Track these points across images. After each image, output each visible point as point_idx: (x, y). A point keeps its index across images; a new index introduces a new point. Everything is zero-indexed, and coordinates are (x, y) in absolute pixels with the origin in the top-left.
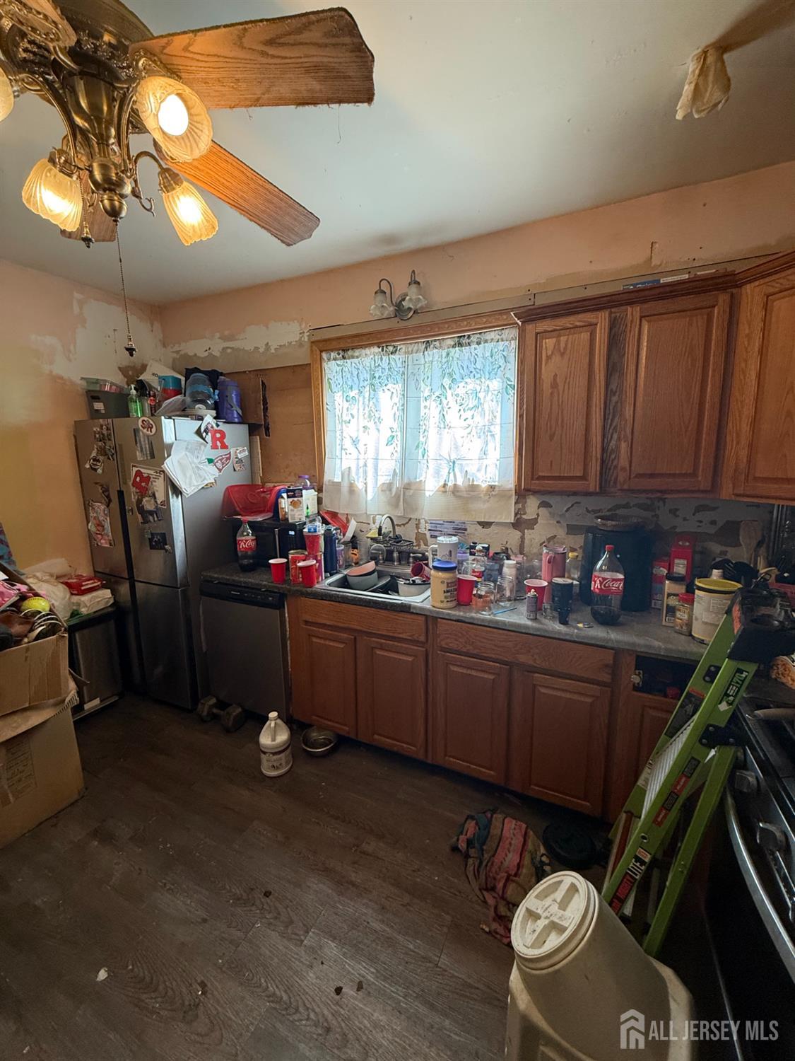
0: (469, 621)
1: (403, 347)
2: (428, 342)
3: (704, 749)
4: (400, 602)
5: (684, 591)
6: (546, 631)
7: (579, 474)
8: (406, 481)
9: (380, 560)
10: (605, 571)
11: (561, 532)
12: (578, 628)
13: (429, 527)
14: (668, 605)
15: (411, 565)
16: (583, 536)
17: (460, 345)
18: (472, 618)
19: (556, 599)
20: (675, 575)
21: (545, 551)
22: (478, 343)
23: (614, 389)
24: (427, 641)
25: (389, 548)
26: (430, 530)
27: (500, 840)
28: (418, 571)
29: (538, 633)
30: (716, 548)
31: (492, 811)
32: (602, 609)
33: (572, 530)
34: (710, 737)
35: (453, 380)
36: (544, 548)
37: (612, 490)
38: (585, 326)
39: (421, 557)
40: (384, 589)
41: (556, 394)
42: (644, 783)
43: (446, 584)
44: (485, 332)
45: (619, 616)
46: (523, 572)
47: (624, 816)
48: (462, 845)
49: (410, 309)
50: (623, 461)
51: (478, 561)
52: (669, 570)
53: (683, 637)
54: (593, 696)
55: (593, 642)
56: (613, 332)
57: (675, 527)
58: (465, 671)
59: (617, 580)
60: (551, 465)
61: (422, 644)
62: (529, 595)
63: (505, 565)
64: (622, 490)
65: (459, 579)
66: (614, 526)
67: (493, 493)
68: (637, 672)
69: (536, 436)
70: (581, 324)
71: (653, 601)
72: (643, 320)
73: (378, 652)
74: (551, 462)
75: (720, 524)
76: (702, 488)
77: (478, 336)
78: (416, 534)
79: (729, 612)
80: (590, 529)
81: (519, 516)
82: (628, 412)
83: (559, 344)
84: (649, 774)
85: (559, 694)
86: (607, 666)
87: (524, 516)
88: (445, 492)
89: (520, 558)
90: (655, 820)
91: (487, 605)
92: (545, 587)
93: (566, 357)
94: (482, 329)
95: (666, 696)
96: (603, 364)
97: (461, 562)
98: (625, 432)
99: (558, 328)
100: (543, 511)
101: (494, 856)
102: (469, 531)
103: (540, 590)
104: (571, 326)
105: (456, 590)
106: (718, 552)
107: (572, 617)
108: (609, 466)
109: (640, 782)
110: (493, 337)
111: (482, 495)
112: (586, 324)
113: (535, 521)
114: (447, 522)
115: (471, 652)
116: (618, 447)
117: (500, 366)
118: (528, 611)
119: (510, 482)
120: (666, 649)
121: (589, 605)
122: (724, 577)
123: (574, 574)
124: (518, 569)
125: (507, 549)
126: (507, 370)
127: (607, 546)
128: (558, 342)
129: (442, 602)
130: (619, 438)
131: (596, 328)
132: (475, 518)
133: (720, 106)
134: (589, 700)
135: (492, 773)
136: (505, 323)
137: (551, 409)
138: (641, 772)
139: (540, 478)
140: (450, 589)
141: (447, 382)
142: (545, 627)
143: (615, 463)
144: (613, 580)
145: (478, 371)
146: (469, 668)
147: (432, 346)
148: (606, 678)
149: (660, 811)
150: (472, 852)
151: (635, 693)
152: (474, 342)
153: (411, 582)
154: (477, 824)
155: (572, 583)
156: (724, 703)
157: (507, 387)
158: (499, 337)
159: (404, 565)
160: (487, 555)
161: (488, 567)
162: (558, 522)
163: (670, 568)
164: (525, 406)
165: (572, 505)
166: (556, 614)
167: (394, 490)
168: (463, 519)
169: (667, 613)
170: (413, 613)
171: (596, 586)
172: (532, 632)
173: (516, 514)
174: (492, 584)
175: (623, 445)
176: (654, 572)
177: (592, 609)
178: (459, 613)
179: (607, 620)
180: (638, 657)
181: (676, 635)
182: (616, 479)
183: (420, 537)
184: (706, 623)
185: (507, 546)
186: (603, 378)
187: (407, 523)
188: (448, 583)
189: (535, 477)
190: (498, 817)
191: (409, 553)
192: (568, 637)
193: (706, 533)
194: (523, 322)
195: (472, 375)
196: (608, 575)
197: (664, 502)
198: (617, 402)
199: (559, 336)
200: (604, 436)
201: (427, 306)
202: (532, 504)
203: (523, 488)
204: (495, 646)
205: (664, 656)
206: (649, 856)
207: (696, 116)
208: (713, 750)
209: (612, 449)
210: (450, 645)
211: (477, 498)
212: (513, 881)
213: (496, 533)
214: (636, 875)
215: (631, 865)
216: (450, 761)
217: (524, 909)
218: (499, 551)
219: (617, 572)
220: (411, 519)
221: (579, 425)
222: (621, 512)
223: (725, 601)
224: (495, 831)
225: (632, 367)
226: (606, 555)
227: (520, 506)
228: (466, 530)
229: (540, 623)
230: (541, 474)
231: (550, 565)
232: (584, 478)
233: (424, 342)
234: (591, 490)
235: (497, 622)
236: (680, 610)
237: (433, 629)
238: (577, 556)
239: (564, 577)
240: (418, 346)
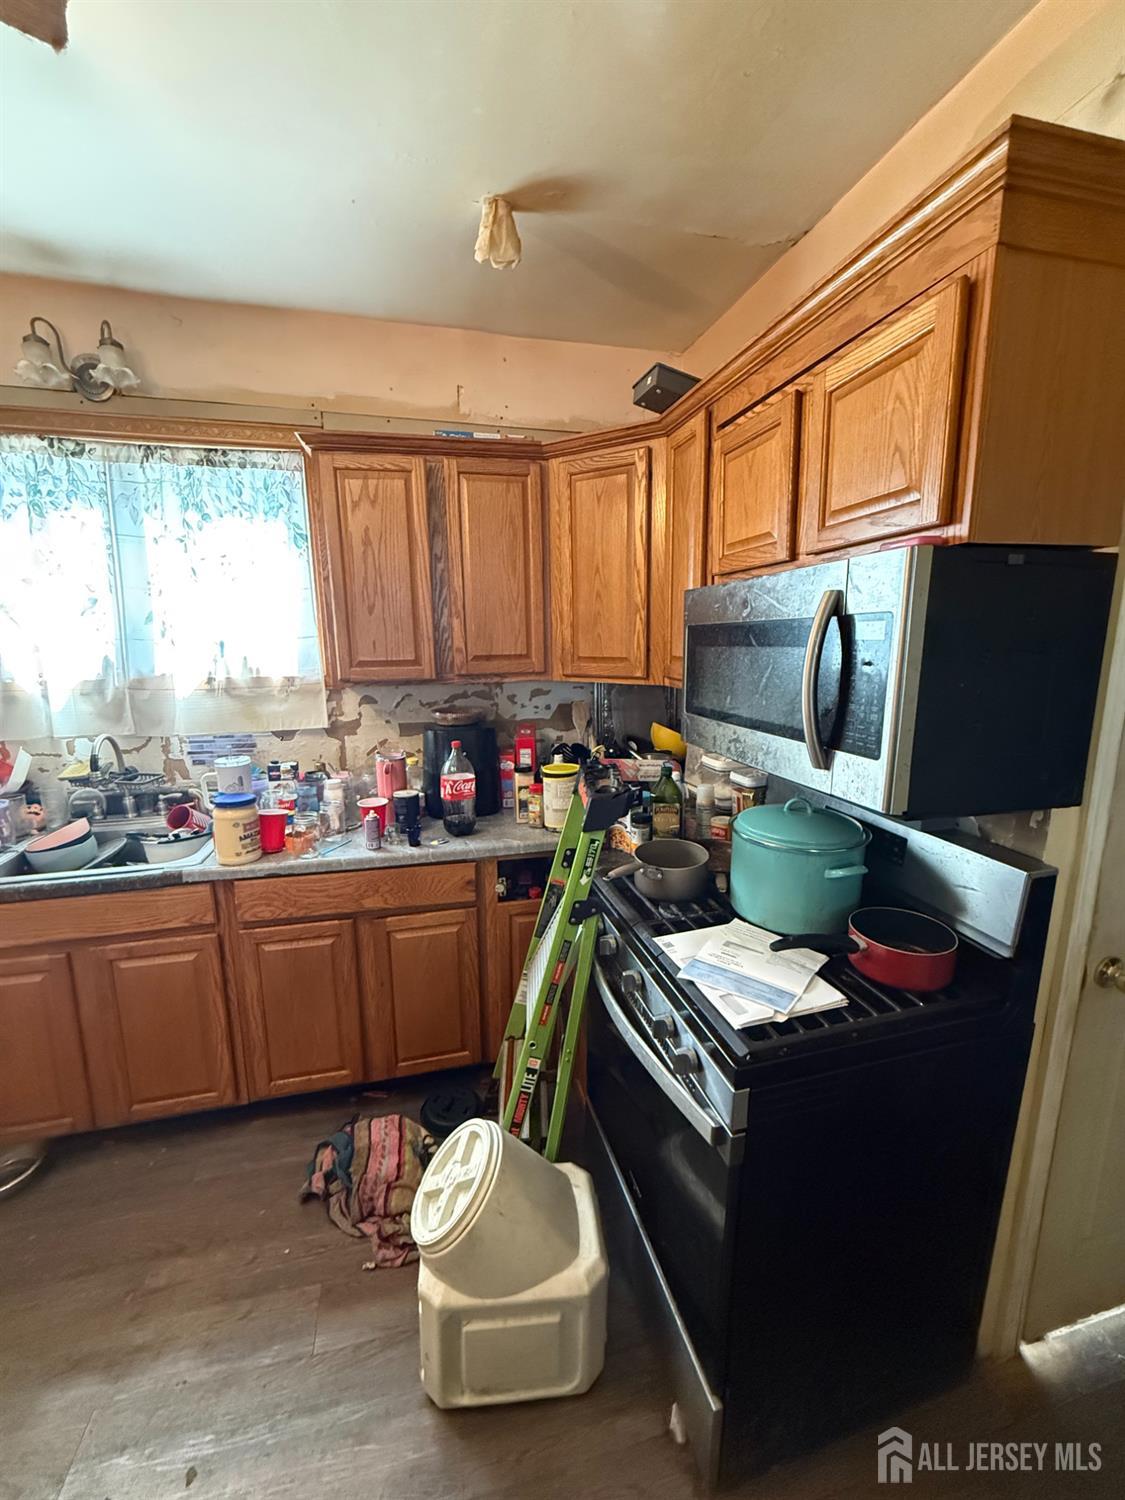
0: (287, 873)
1: (99, 448)
2: (148, 447)
3: (574, 927)
4: (161, 871)
5: (532, 782)
6: (396, 859)
7: (411, 657)
8: (132, 675)
9: (95, 815)
10: (454, 773)
11: (392, 734)
12: (433, 847)
13: (187, 748)
14: (520, 800)
15: (163, 813)
16: (421, 735)
17: (211, 463)
18: (291, 867)
19: (401, 817)
20: (522, 766)
21: (378, 759)
22: (243, 466)
23: (439, 554)
24: (218, 918)
25: (110, 793)
26: (189, 753)
27: (369, 1149)
28: (179, 818)
29: (386, 864)
30: (552, 734)
31: (349, 1123)
32: (454, 818)
33: (406, 730)
34: (578, 914)
35: (205, 517)
36: (377, 755)
37: (451, 676)
38: (396, 471)
39: (181, 798)
40: (118, 860)
41: (370, 552)
42: (521, 998)
43: (241, 828)
44: (251, 451)
45: (474, 823)
46: (352, 793)
47: (506, 1044)
48: (318, 1185)
49: (105, 386)
50: (458, 643)
51: (285, 787)
52: (515, 763)
53: (538, 831)
54: (457, 923)
55: (452, 859)
56: (430, 485)
57: (515, 716)
58: (288, 946)
59: (468, 781)
60: (374, 647)
61: (210, 927)
62: (367, 818)
63: (327, 786)
64: (460, 676)
65: (261, 816)
66: (455, 719)
67: (293, 688)
68: (500, 880)
69: (349, 607)
70: (393, 468)
71: (504, 800)
72: (461, 476)
73: (124, 965)
74: (374, 643)
75: (554, 707)
76: (537, 670)
77: (241, 454)
78: (165, 762)
79: (576, 792)
80: (427, 727)
81: (333, 719)
82: (457, 582)
83: (367, 487)
84: (526, 986)
85: (419, 934)
86: (469, 883)
87: (340, 718)
88: (212, 690)
89: (345, 775)
90: (541, 1021)
91: (310, 844)
92: (385, 806)
93: (378, 507)
94: (247, 445)
95: (529, 898)
96: (424, 521)
97: (258, 794)
98: (456, 607)
99: (363, 467)
100: (366, 709)
101: (365, 1172)
102: (259, 746)
103: (380, 810)
104: (379, 467)
105: (259, 833)
106: (555, 738)
107: (423, 835)
108: (442, 648)
109: (518, 999)
110: (265, 460)
111: (276, 693)
112: (396, 468)
113: (356, 724)
114: (221, 737)
115: (295, 915)
116: (450, 624)
117: (282, 506)
118: (370, 839)
119: (316, 672)
120: (525, 846)
121: (441, 818)
122: (566, 760)
123: (416, 785)
124: (344, 790)
125: (324, 765)
126: (293, 513)
127: (453, 743)
128: (365, 487)
129: (238, 855)
130: (450, 615)
131: (410, 476)
132: (268, 727)
133: (514, 265)
134: (455, 929)
135: (344, 1072)
136: (283, 443)
137: (366, 573)
138: (517, 988)
139: (362, 664)
140: (249, 832)
141: (193, 516)
142: (394, 855)
143: (449, 643)
144: (465, 781)
145: (247, 508)
146: (291, 941)
147: (156, 456)
148: (470, 896)
149: (544, 1008)
150: (333, 1187)
151: (500, 904)
152: (233, 462)
153: (173, 838)
154: (334, 1148)
155: (418, 795)
156: (585, 876)
157: (295, 537)
158: (275, 462)
159: (145, 815)
160: (296, 777)
161: (301, 793)
162: (387, 722)
163: (516, 761)
164: (330, 566)
165: (403, 699)
166: (405, 837)
167: (110, 693)
168: (248, 730)
169: (520, 809)
170: (187, 883)
171: (445, 792)
172: (378, 866)
173: (330, 717)
174: (315, 814)
175: (456, 622)
176: (502, 767)
177: (445, 822)
178: (270, 865)
179: (462, 830)
180: (500, 864)
181: (531, 830)
182: (452, 662)
183: (173, 767)
184: (556, 811)
185: (322, 760)
186: (425, 539)
187: (144, 746)
188: (245, 825)
189: (355, 663)
190: (362, 1124)
191: (158, 795)
192: (423, 861)
193: (543, 719)
194: (313, 450)
195: (236, 512)
196: (457, 777)
197: (502, 689)
198: (443, 571)
199: (366, 478)
200: (434, 610)
201: (140, 387)
202: (350, 700)
203: (339, 677)
204: (329, 896)
205: (523, 855)
206: (539, 1061)
207: (495, 266)
208: (581, 926)
209: (444, 627)
210: (260, 915)
211: (268, 697)
212: (396, 1187)
213: (303, 746)
214: (529, 1088)
215: (525, 1080)
216: (280, 1085)
217: (422, 1196)
218: (313, 770)
219: (466, 771)
220: (150, 738)
221: (404, 594)
222: (458, 703)
223: (569, 783)
224: (361, 1142)
225: (456, 530)
226: (453, 753)
227: (334, 704)
228: (254, 746)
229: (386, 850)
230: (362, 659)
231: (389, 775)
232: (416, 662)
233: (140, 446)
234: (427, 676)
235: (329, 864)
236: (531, 803)
237: (226, 900)
238: (417, 762)
239: (405, 788)
240: (129, 450)
